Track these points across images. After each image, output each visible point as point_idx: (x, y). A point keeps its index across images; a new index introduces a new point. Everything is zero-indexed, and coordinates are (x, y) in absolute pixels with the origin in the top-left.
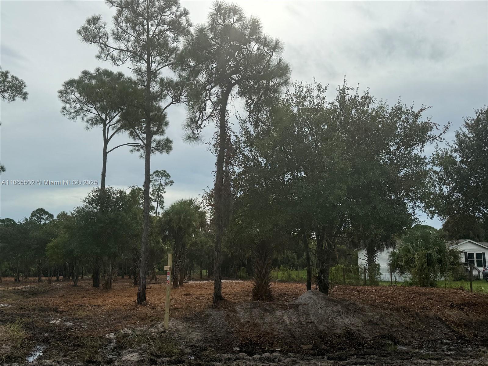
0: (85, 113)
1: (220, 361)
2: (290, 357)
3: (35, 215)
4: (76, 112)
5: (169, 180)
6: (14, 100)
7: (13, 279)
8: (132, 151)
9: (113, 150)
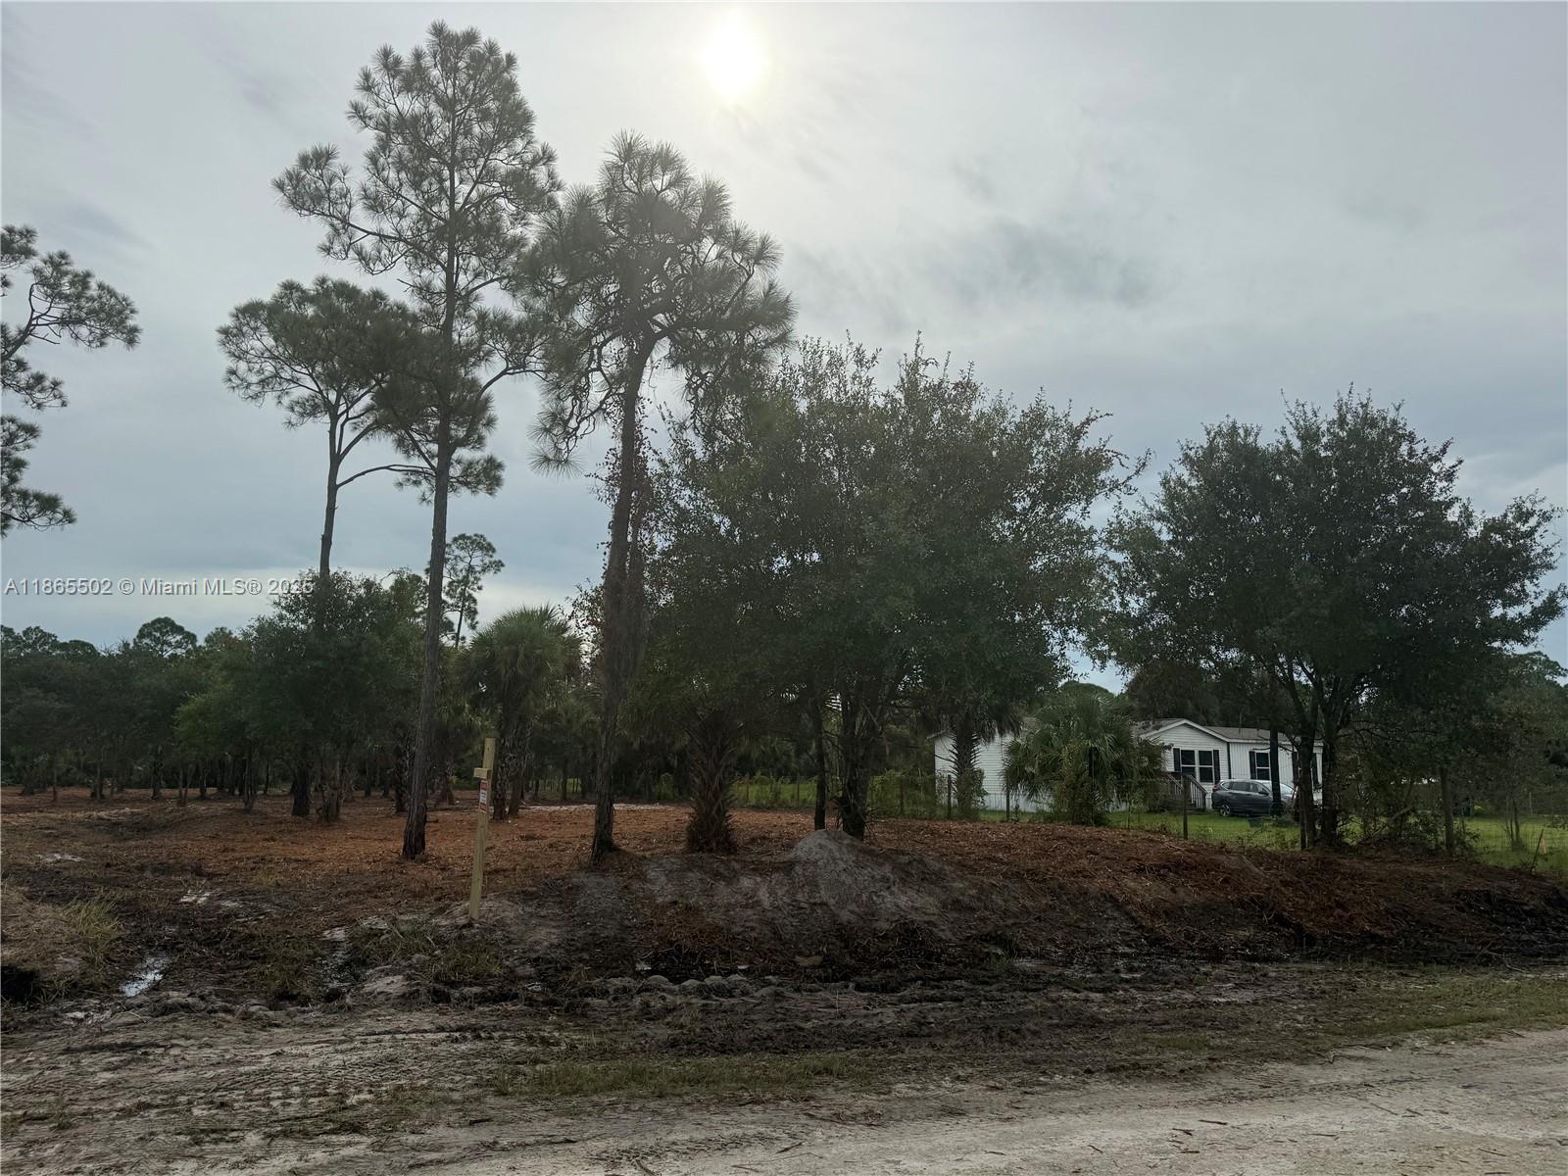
0: (285, 385)
1: (605, 993)
2: (770, 984)
3: (149, 635)
4: (263, 382)
5: (493, 559)
6: (102, 344)
7: (87, 793)
8: (401, 485)
9: (351, 479)
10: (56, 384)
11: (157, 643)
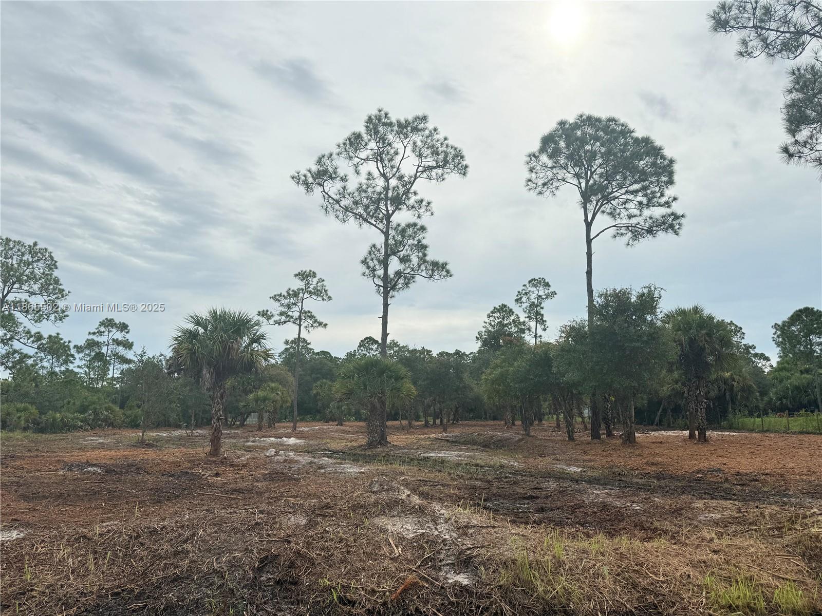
3: (363, 345)
4: (544, 184)
5: (550, 291)
6: (443, 179)
8: (615, 236)
9: (598, 235)
10: (429, 203)
11: (367, 349)
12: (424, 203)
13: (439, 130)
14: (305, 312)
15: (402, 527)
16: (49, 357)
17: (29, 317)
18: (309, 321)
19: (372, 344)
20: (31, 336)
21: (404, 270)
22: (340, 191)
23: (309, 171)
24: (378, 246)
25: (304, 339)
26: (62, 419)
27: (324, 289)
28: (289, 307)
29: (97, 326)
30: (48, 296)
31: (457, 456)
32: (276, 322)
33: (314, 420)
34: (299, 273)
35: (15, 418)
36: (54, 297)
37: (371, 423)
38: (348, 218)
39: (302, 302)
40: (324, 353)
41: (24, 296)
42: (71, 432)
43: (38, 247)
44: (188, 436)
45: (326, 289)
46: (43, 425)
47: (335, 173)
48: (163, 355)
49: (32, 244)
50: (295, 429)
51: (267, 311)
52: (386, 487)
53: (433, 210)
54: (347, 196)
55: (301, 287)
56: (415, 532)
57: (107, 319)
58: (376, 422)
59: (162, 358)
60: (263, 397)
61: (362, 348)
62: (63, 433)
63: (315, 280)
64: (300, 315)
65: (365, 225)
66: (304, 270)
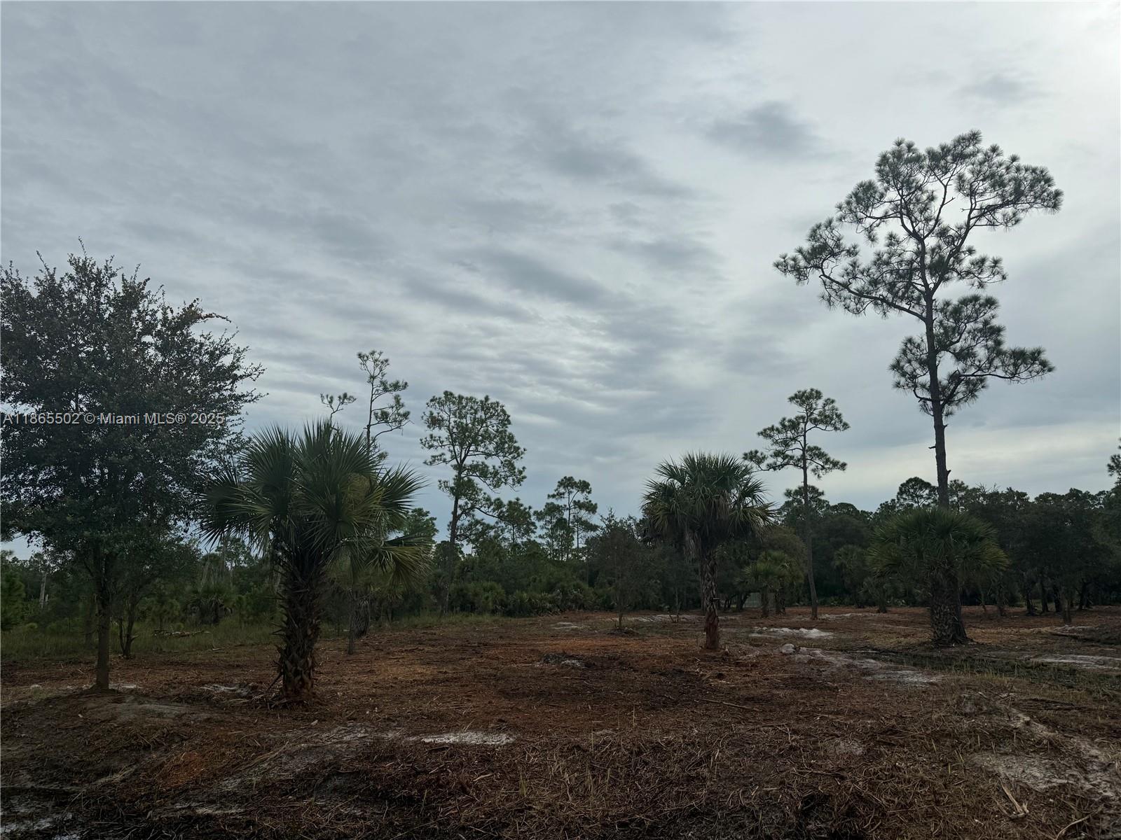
10: (996, 262)
11: (913, 497)
12: (988, 264)
13: (1001, 148)
14: (811, 449)
15: (1023, 771)
16: (510, 527)
17: (488, 482)
18: (817, 461)
19: (921, 489)
20: (491, 504)
21: (965, 370)
22: (849, 271)
23: (800, 251)
24: (918, 340)
25: (813, 488)
26: (530, 600)
27: (836, 414)
28: (786, 443)
29: (556, 487)
30: (504, 456)
31: (1098, 662)
32: (770, 467)
33: (841, 603)
34: (796, 395)
35: (483, 600)
36: (510, 457)
37: (936, 609)
38: (865, 306)
39: (805, 436)
40: (843, 505)
41: (480, 459)
42: (540, 615)
43: (489, 402)
44: (673, 622)
45: (839, 413)
46: (511, 607)
47: (838, 246)
48: (632, 518)
49: (483, 399)
50: (816, 616)
51: (756, 452)
52: (985, 708)
53: (1005, 271)
54: (859, 276)
55: (800, 414)
56: (1048, 782)
57: (565, 478)
58: (944, 608)
59: (631, 521)
60: (764, 570)
61: (904, 496)
62: (532, 617)
63: (821, 402)
64: (804, 453)
65: (893, 313)
66: (803, 390)
